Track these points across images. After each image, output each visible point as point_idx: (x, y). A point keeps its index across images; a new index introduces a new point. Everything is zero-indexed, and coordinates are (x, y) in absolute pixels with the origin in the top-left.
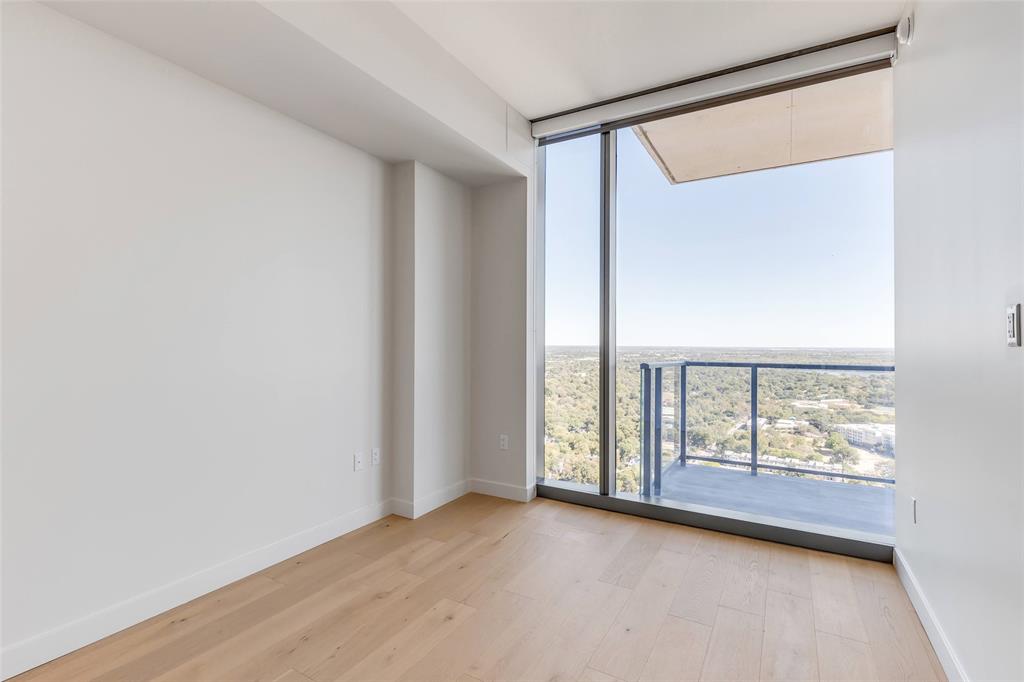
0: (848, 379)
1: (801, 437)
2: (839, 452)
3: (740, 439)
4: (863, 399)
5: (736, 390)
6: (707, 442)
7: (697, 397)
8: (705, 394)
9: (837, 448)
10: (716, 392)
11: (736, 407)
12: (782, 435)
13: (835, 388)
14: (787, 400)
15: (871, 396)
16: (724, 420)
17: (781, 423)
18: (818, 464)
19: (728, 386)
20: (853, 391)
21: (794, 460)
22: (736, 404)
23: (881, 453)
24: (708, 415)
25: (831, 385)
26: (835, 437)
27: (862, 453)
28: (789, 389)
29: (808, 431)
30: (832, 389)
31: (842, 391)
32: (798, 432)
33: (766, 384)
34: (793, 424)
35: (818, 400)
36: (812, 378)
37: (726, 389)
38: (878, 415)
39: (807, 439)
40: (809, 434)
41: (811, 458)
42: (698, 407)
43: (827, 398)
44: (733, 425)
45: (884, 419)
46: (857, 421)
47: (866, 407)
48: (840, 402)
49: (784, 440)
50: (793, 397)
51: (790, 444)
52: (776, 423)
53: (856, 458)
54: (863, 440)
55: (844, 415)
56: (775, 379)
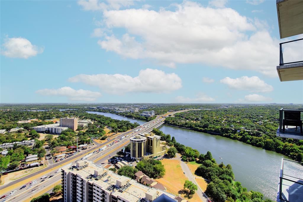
1: (20, 134)
2: (34, 135)
4: (42, 118)
9: (33, 134)
12: (13, 134)
13: (34, 115)
14: (15, 122)
15: (45, 117)
17: (12, 130)
18: (26, 141)
20: (39, 116)
21: (16, 142)
23: (46, 133)
25: (32, 115)
26: (33, 131)
27: (41, 134)
28: (16, 117)
29: (23, 131)
30: (33, 116)
31: (36, 116)
32: (19, 132)
33: (7, 116)
34: (17, 130)
35: (28, 120)
36: (26, 113)
38: (46, 122)
39: (23, 134)
40: (24, 132)
41: (24, 140)
43: (31, 119)
45: (48, 123)
46: (40, 125)
47: (43, 120)
48: (35, 120)
49: (13, 136)
50: (18, 120)
51: (16, 137)
52: (10, 130)
53: (39, 136)
54: (42, 130)
55: (36, 124)
56: (11, 114)
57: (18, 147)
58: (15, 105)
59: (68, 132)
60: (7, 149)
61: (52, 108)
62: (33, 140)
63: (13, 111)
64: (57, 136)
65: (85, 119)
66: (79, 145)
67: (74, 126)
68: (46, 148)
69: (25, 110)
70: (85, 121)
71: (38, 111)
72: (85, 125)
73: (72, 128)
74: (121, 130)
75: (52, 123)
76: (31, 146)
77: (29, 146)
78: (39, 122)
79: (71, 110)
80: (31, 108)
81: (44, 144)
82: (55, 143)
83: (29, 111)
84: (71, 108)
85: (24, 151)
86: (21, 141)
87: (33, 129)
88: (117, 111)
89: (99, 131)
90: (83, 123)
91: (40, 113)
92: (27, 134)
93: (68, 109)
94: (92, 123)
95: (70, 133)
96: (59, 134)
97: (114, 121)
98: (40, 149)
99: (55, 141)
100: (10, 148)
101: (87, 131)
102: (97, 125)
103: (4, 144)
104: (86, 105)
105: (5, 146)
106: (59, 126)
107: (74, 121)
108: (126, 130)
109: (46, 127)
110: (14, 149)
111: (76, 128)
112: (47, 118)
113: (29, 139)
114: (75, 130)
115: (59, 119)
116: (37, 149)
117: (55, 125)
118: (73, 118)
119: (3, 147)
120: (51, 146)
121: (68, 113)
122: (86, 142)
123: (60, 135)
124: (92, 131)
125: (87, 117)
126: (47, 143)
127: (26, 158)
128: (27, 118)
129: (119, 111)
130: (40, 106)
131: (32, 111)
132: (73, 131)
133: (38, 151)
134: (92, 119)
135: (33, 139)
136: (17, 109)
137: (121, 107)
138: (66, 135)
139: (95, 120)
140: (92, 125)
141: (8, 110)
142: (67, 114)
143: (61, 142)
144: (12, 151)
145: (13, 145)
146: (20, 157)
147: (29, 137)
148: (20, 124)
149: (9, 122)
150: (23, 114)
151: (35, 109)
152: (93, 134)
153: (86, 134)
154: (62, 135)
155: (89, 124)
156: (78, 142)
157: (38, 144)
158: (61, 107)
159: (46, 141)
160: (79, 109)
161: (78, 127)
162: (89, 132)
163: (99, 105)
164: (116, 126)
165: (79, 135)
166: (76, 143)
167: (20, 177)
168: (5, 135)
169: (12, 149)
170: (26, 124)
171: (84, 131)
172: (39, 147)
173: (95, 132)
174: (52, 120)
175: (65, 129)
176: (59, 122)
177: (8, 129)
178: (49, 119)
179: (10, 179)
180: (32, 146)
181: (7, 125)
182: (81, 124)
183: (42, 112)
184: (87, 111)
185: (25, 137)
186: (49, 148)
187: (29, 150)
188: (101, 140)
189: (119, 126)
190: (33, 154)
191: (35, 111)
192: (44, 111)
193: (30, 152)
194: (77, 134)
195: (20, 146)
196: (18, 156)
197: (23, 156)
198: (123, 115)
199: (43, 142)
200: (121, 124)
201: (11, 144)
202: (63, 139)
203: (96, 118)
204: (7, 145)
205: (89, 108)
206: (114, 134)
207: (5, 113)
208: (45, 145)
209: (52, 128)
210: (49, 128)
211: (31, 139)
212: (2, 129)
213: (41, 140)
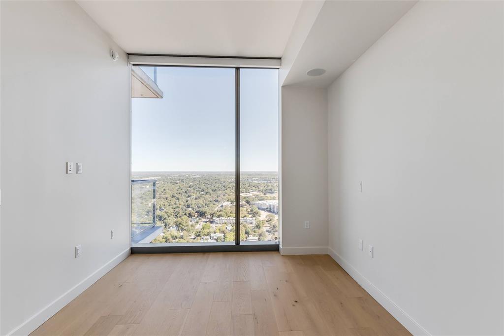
61: (274, 178)
62: (254, 218)
68: (267, 231)
71: (260, 182)
75: (273, 198)
76: (251, 225)
80: (253, 178)
81: (265, 225)
83: (251, 181)
87: (254, 204)
91: (262, 185)
92: (249, 210)
98: (260, 231)
103: (229, 218)
109: (268, 203)
112: (268, 191)
113: (250, 216)
116: (257, 230)
119: (228, 221)
120: (273, 229)
126: (268, 225)
128: (249, 190)
130: (262, 175)
131: (254, 181)
133: (258, 233)
135: (254, 216)
147: (251, 214)
148: (243, 196)
149: (233, 194)
150: (245, 184)
151: (257, 180)
157: (259, 225)
159: (267, 221)
168: (230, 208)
170: (248, 197)
172: (259, 228)
174: (274, 195)
177: (233, 202)
178: (271, 193)
180: (253, 225)
181: (232, 197)
183: (264, 183)
185: (247, 213)
186: (270, 231)
187: (249, 230)
190: (254, 236)
191: (256, 182)
192: (265, 182)
193: (250, 232)
195: (242, 223)
199: (263, 222)
208: (265, 227)
209: (274, 206)
210: (270, 205)
211: (252, 217)
212: (228, 201)
213: (262, 220)
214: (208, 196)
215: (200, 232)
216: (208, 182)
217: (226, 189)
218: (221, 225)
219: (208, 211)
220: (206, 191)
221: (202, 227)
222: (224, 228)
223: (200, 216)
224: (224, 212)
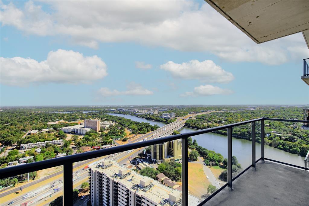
0: (64, 114)
1: (51, 134)
2: (62, 136)
3: (28, 139)
4: (68, 119)
5: (26, 121)
6: (12, 143)
7: (7, 126)
8: (12, 124)
9: (61, 135)
10: (17, 123)
11: (26, 127)
12: (44, 134)
13: (61, 117)
14: (46, 123)
15: (70, 118)
16: (21, 133)
17: (44, 130)
18: (56, 141)
19: (22, 120)
20: (65, 117)
21: (48, 142)
22: (26, 126)
23: (72, 134)
24: (13, 132)
25: (59, 116)
26: (61, 131)
27: (68, 135)
28: (46, 119)
29: (53, 131)
30: (60, 118)
31: (62, 118)
32: (49, 132)
33: (38, 118)
34: (47, 130)
35: (56, 121)
36: (54, 115)
37: (22, 121)
38: (72, 124)
39: (52, 134)
40: (53, 132)
41: (53, 140)
42: (8, 130)
43: (58, 120)
44: (24, 134)
45: (73, 124)
46: (66, 126)
47: (69, 122)
48: (62, 121)
49: (44, 136)
50: (48, 121)
51: (47, 136)
52: (42, 130)
53: (67, 137)
54: (68, 131)
55: (63, 125)
56: (41, 116)
57: (49, 146)
58: (44, 108)
59: (92, 133)
60: (40, 147)
61: (76, 110)
62: (62, 140)
63: (43, 113)
64: (82, 137)
65: (107, 120)
66: (102, 145)
67: (97, 128)
68: (73, 148)
69: (53, 112)
70: (107, 123)
71: (64, 113)
72: (107, 126)
73: (95, 129)
74: (141, 132)
75: (77, 124)
76: (59, 145)
77: (58, 146)
78: (65, 123)
79: (93, 112)
80: (58, 110)
81: (71, 144)
82: (80, 144)
83: (57, 113)
84: (93, 110)
85: (55, 150)
86: (52, 141)
88: (136, 113)
89: (120, 132)
90: (105, 124)
91: (66, 115)
92: (56, 135)
93: (91, 111)
94: (114, 124)
95: (93, 134)
96: (83, 135)
97: (134, 123)
98: (67, 149)
99: (80, 142)
100: (43, 147)
101: (109, 133)
102: (118, 127)
103: (38, 143)
104: (107, 107)
105: (38, 145)
106: (83, 127)
107: (97, 123)
108: (146, 132)
109: (72, 128)
110: (46, 148)
111: (98, 129)
112: (72, 119)
113: (58, 139)
114: (98, 131)
115: (83, 121)
116: (65, 148)
117: (79, 126)
118: (95, 120)
119: (37, 145)
120: (77, 146)
121: (91, 115)
122: (109, 143)
123: (85, 136)
124: (113, 133)
125: (109, 119)
126: (74, 143)
127: (56, 156)
128: (55, 120)
129: (139, 113)
130: (65, 108)
131: (59, 113)
132: (96, 133)
133: (66, 150)
134: (113, 121)
135: (61, 139)
136: (47, 112)
137: (140, 109)
138: (90, 136)
139: (116, 122)
140: (114, 126)
141: (39, 112)
142: (89, 116)
143: (86, 142)
144: (45, 149)
145: (45, 144)
146: (51, 154)
147: (58, 137)
148: (50, 125)
149: (40, 123)
150: (52, 115)
151: (61, 112)
152: (114, 136)
153: (108, 136)
154: (86, 136)
155: (111, 126)
156: (102, 143)
157: (66, 144)
158: (84, 109)
159: (72, 141)
160: (101, 111)
161: (101, 128)
162: (111, 133)
163: (119, 107)
164: (136, 128)
165: (102, 136)
166: (99, 143)
167: (52, 173)
168: (38, 135)
169: (44, 147)
170: (54, 125)
171: (106, 132)
172: (67, 147)
173: (116, 134)
174: (76, 122)
175: (89, 130)
176: (83, 124)
177: (40, 130)
178: (74, 120)
179: (45, 174)
180: (61, 145)
181: (39, 126)
182: (103, 125)
183: (68, 114)
184: (108, 113)
185: (55, 137)
186: (76, 148)
187: (58, 149)
188: (122, 141)
189: (139, 128)
190: (62, 153)
192: (69, 113)
193: (59, 151)
194: (100, 135)
195: (51, 145)
196: (50, 154)
197: (54, 154)
198: (143, 118)
199: (70, 142)
200: (141, 125)
201: (43, 142)
202: (87, 140)
203: (116, 120)
204: (40, 144)
205: (110, 110)
206: (134, 136)
207: (36, 115)
208: (71, 145)
209: (77, 129)
210: (74, 129)
211: (59, 139)
212: (35, 129)
213: (68, 140)
214: (13, 127)
215: (6, 159)
216: (13, 115)
217: (33, 120)
218: (30, 150)
219: (14, 140)
220: (11, 122)
221: (7, 154)
222: (33, 151)
223: (5, 145)
224: (33, 138)
